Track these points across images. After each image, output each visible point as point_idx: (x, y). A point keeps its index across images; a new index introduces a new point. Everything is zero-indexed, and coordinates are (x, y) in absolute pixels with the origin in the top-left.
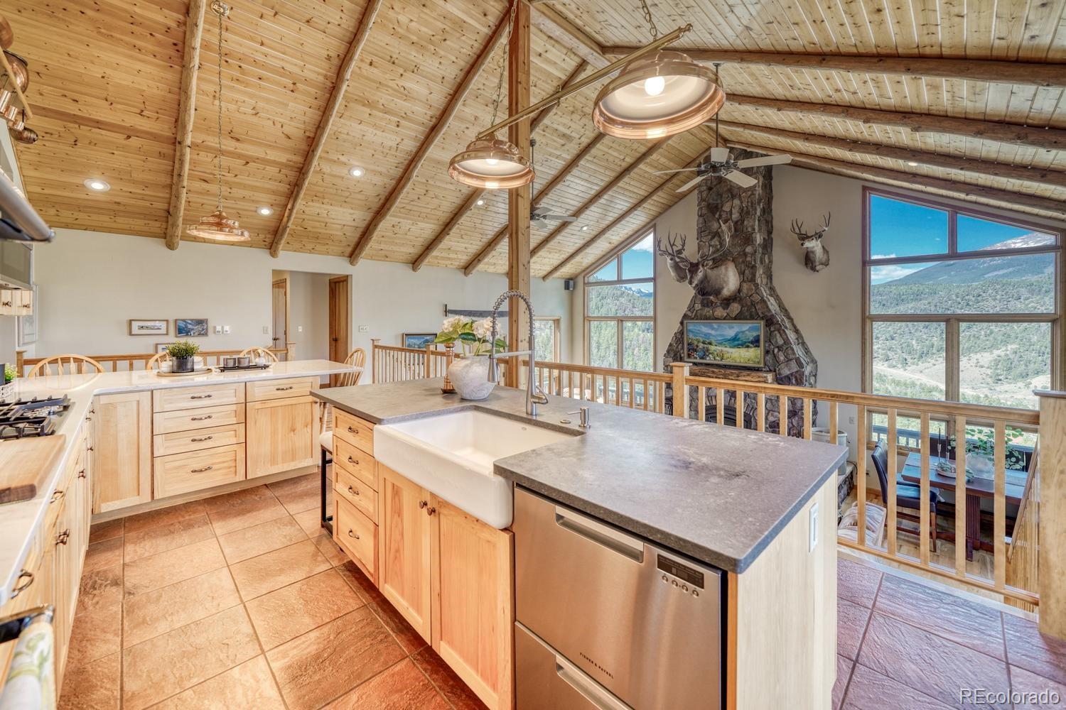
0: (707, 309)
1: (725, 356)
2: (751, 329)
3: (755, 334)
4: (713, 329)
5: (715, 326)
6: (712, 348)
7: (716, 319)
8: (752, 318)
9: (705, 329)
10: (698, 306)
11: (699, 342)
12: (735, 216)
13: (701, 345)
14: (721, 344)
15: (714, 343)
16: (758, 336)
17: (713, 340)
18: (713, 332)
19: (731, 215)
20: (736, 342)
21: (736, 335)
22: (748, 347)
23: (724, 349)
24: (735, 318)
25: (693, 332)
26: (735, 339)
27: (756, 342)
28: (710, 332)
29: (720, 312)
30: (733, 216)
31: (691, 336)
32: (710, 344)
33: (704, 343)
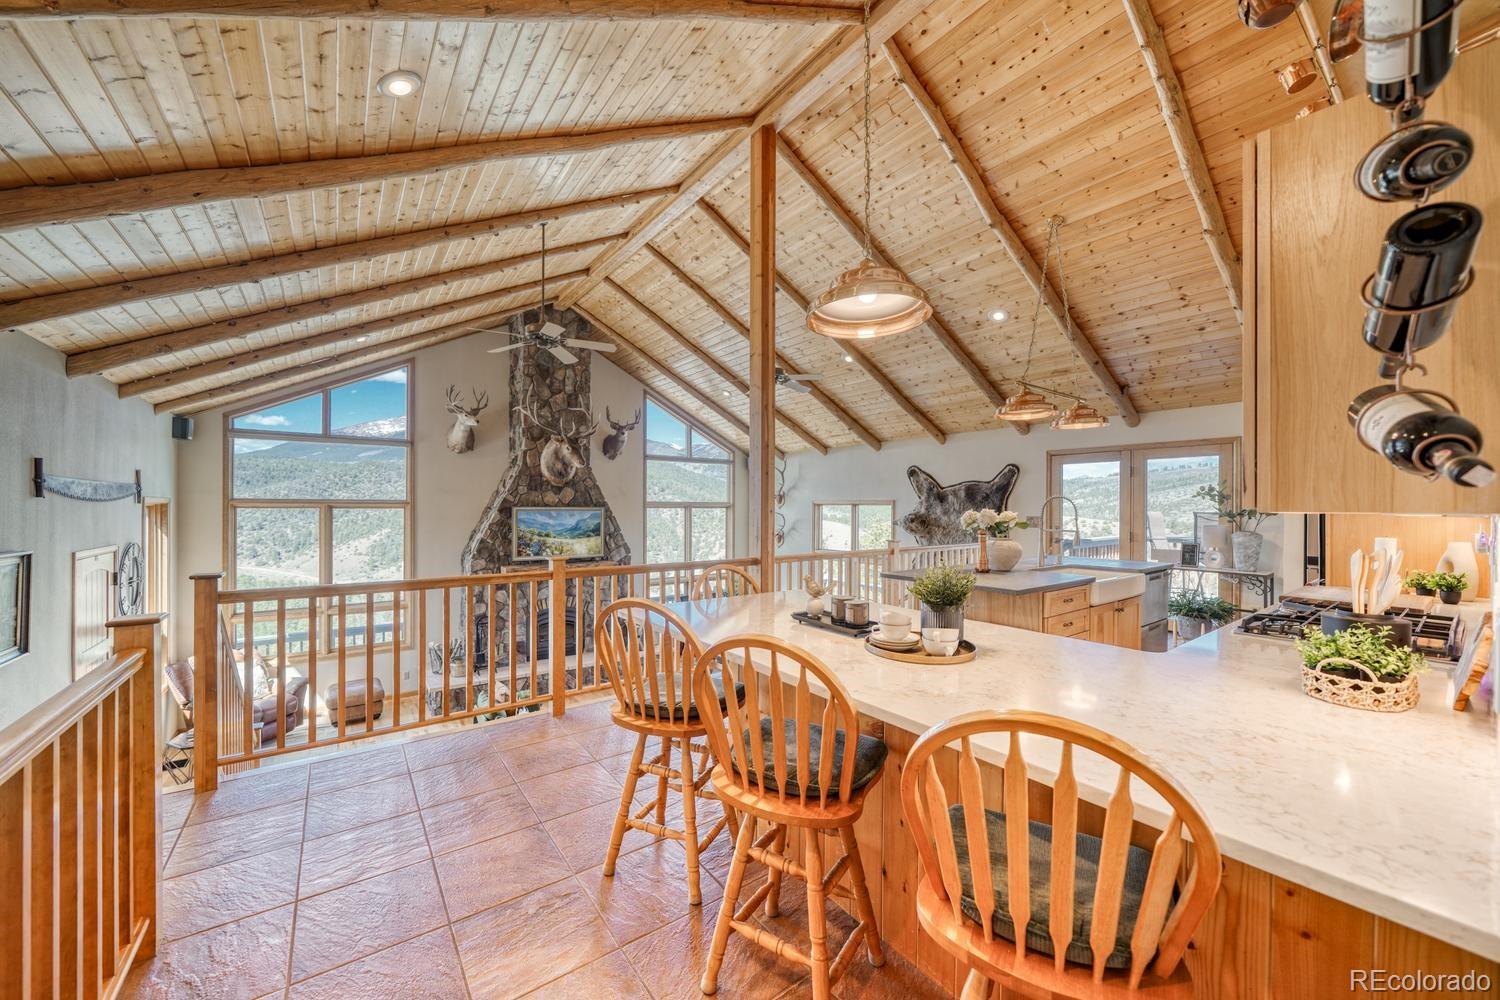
0: (533, 493)
1: (565, 549)
2: (593, 517)
3: (596, 522)
4: (551, 517)
5: (554, 514)
6: (550, 540)
7: (546, 505)
8: (586, 504)
9: (541, 519)
10: (522, 489)
11: (533, 534)
12: (569, 388)
13: (536, 538)
14: (560, 535)
15: (553, 535)
16: (599, 524)
17: (550, 531)
18: (551, 522)
19: (564, 385)
20: (577, 532)
21: (577, 524)
22: (589, 536)
23: (564, 541)
24: (568, 505)
25: (524, 522)
26: (575, 528)
27: (596, 531)
28: (548, 521)
29: (550, 497)
30: (567, 388)
31: (523, 527)
32: (547, 535)
33: (539, 535)
